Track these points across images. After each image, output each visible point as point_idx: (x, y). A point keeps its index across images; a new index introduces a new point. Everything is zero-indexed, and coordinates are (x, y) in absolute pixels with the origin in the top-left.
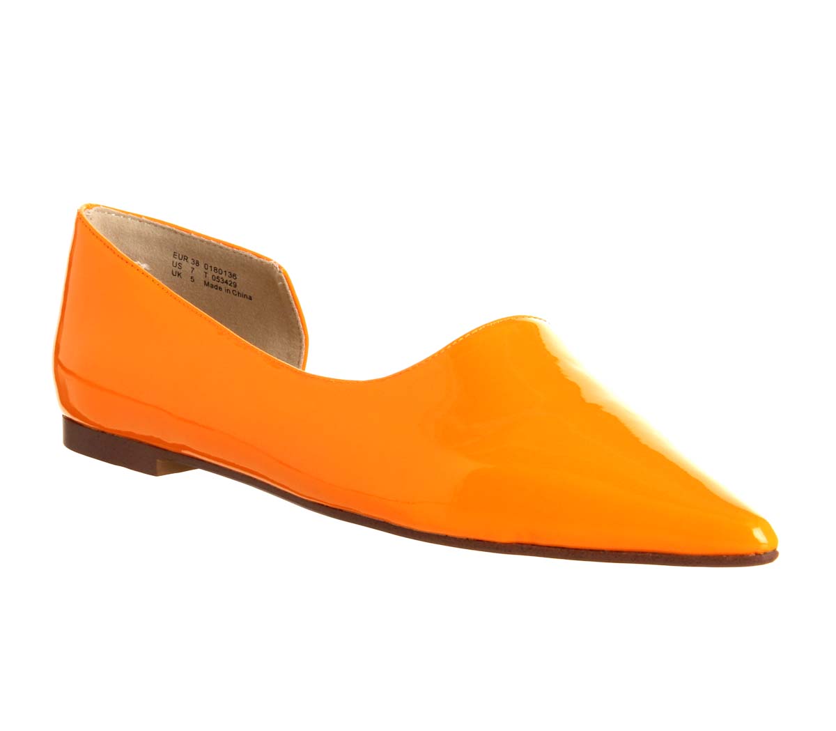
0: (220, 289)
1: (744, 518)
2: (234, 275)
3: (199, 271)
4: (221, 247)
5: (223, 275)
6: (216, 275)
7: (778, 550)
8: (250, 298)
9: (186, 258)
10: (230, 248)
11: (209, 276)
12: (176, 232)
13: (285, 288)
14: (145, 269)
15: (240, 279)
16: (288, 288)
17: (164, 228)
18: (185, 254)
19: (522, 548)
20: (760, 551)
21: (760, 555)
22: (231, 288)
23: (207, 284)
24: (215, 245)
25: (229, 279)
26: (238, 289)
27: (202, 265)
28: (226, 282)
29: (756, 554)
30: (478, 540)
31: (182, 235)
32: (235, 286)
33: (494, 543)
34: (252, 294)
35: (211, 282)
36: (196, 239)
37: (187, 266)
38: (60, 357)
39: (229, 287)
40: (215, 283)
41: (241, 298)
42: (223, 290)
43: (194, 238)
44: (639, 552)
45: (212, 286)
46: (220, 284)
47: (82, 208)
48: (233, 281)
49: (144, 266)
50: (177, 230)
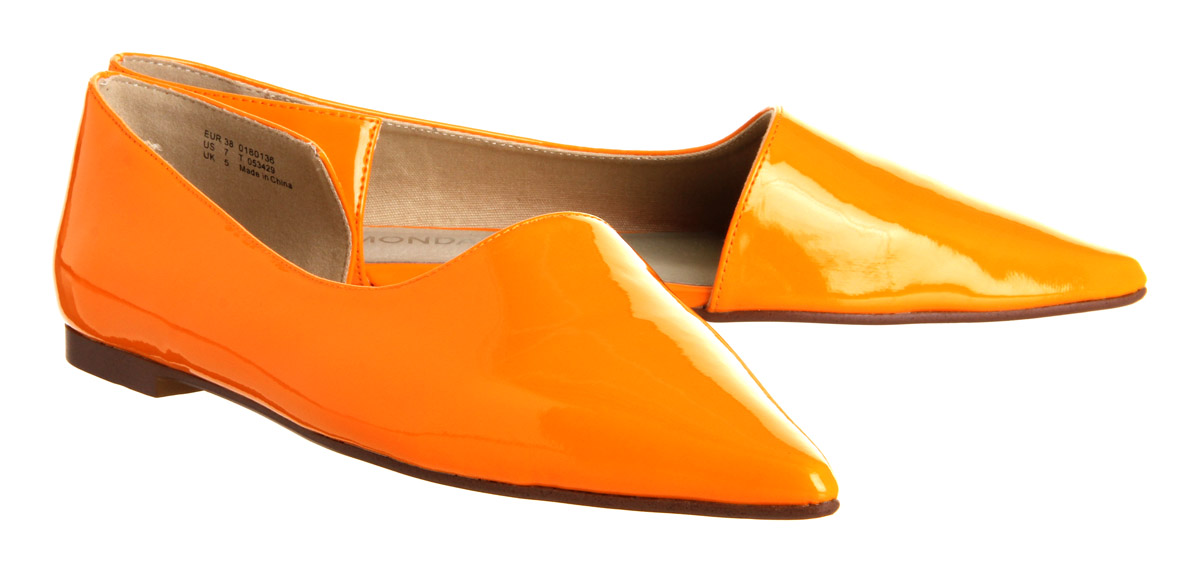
0: (257, 174)
1: (800, 461)
2: (272, 159)
3: (234, 152)
4: (256, 125)
5: (259, 159)
6: (253, 158)
7: (839, 498)
8: (290, 187)
9: (218, 138)
10: (265, 126)
11: (245, 159)
12: (207, 107)
13: (324, 174)
14: (156, 150)
15: (278, 165)
16: (327, 175)
17: (193, 102)
18: (217, 132)
19: (542, 492)
20: (816, 501)
21: (814, 505)
22: (269, 174)
23: (243, 169)
24: (249, 123)
25: (266, 163)
26: (276, 175)
27: (236, 146)
28: (263, 167)
29: (810, 504)
30: (492, 482)
31: (214, 110)
32: (273, 172)
33: (510, 485)
34: (291, 182)
35: (247, 166)
36: (229, 115)
37: (220, 147)
38: (64, 257)
39: (266, 173)
40: (251, 168)
41: (279, 186)
42: (261, 175)
43: (227, 115)
44: (676, 500)
45: (249, 172)
46: (257, 170)
47: (95, 76)
48: (270, 165)
49: (155, 146)
50: (208, 104)
